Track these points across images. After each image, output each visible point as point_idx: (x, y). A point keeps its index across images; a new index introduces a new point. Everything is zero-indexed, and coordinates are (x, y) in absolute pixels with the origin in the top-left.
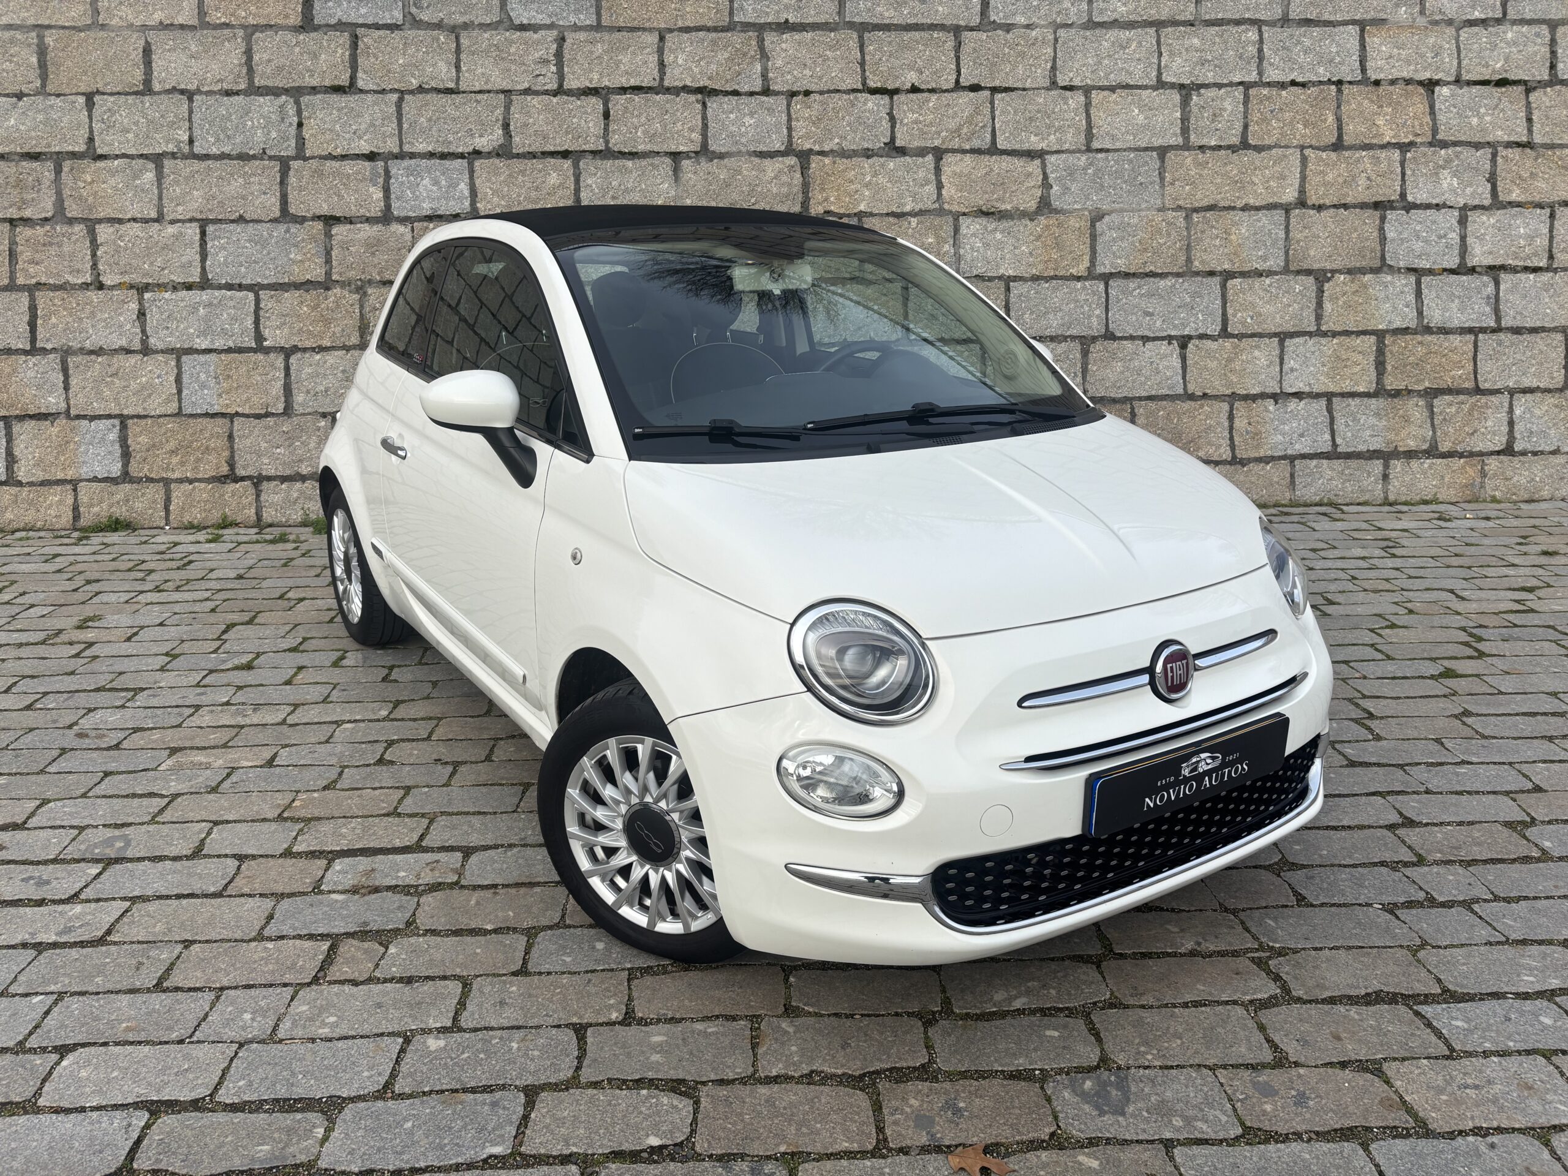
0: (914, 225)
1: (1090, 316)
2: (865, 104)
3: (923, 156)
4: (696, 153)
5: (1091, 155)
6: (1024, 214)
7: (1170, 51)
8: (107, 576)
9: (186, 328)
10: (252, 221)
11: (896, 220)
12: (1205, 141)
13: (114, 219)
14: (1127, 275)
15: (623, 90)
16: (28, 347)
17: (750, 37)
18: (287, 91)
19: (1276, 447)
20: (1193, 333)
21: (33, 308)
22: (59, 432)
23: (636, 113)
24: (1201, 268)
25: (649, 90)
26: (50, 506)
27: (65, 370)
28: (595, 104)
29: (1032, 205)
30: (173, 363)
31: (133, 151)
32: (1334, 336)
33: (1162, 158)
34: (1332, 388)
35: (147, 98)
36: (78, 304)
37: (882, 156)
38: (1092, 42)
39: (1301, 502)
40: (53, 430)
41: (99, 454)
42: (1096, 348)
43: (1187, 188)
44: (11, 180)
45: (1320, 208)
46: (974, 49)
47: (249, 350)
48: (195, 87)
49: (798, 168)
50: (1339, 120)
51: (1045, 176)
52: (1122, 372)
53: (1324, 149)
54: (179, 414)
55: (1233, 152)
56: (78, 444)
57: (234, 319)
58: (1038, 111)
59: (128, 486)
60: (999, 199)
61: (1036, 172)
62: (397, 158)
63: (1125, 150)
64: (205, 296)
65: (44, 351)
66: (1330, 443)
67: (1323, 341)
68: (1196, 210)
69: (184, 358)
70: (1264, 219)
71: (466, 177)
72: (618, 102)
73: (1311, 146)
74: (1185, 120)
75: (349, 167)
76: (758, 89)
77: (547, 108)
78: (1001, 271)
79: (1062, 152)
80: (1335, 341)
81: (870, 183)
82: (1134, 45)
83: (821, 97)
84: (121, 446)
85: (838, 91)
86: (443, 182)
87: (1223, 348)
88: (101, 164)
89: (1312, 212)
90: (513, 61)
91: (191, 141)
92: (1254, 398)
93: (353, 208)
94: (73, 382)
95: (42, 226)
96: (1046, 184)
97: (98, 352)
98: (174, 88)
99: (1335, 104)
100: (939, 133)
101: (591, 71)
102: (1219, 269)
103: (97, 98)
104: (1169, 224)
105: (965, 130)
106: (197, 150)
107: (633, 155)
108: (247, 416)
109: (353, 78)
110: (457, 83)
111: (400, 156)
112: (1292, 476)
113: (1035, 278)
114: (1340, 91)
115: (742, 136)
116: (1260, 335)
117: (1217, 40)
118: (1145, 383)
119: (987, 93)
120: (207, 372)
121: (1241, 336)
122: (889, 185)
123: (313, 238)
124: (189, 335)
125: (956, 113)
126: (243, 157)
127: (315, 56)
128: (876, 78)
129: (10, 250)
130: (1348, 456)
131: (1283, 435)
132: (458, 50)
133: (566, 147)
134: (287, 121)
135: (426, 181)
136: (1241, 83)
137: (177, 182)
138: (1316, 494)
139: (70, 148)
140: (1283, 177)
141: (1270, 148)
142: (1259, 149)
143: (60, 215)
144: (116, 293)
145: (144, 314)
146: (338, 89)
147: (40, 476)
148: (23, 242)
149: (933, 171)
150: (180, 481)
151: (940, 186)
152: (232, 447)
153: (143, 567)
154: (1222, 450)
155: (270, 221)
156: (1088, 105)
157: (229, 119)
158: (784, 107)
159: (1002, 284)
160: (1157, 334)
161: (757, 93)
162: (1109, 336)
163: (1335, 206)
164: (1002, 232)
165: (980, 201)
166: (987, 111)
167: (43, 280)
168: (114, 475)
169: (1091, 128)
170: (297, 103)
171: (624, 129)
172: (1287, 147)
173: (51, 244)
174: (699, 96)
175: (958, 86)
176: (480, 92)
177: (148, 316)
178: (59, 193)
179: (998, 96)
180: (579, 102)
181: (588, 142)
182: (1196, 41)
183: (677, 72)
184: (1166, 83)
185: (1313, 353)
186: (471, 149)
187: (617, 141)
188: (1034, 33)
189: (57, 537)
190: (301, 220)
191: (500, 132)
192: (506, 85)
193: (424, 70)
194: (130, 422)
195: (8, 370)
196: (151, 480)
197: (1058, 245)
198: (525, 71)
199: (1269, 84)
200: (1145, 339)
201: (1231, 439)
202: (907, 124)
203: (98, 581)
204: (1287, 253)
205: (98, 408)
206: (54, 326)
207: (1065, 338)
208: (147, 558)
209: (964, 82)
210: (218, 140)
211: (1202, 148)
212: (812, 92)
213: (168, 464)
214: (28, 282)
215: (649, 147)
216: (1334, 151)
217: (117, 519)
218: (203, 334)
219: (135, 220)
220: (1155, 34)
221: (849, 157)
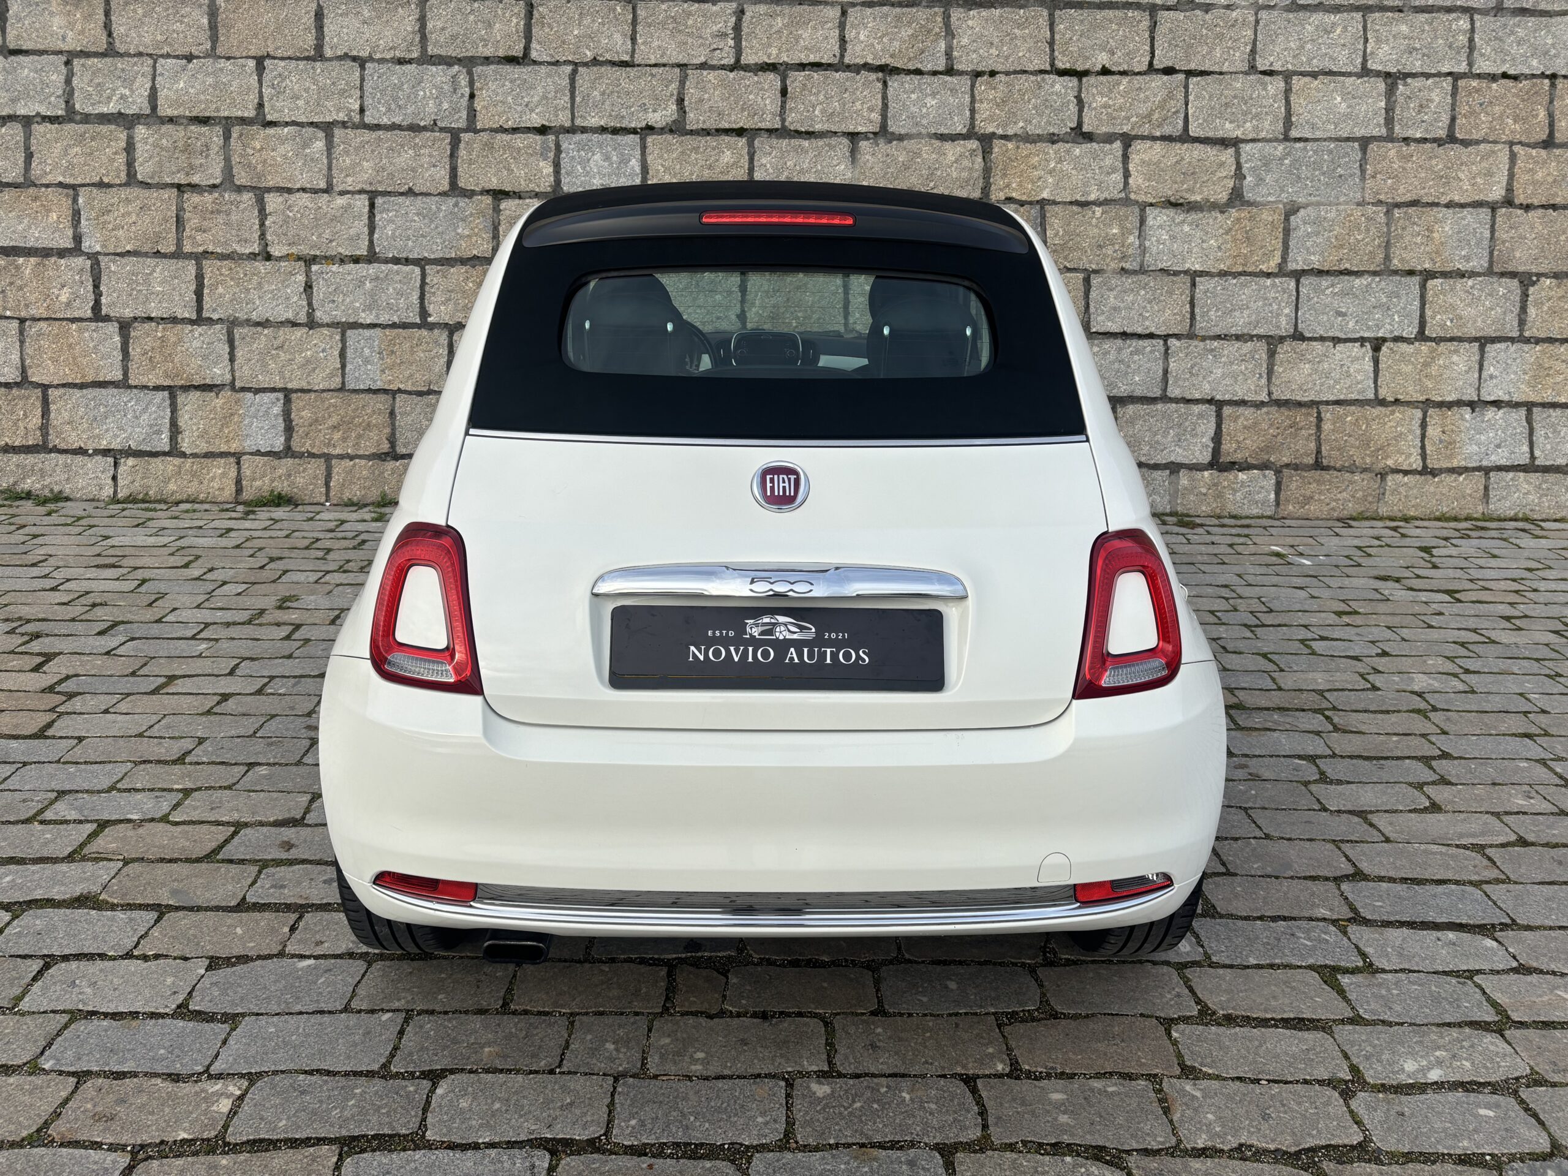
0: (1098, 214)
1: (1278, 315)
2: (1053, 86)
3: (1111, 142)
4: (875, 134)
5: (1288, 144)
6: (1214, 206)
7: (1377, 38)
8: (286, 553)
9: (352, 302)
10: (422, 194)
11: (1079, 209)
12: (1409, 133)
13: (283, 188)
14: (1320, 273)
15: (802, 66)
16: (194, 317)
17: (936, 13)
18: (459, 61)
19: (1471, 458)
20: (1388, 335)
21: (200, 278)
22: (223, 404)
23: (814, 90)
24: (1400, 266)
25: (828, 67)
26: (213, 479)
27: (231, 342)
28: (772, 80)
29: (1223, 197)
30: (338, 337)
31: (303, 119)
32: (1537, 343)
33: (1364, 149)
34: (1533, 397)
35: (318, 64)
36: (246, 275)
37: (1067, 142)
38: (1295, 25)
39: (1495, 516)
40: (218, 402)
41: (262, 428)
42: (1284, 351)
43: (1390, 181)
44: (180, 144)
45: (1528, 208)
46: (1171, 30)
47: (413, 326)
48: (366, 54)
49: (980, 152)
50: (1551, 116)
51: (1239, 166)
52: (1310, 375)
53: (1534, 146)
54: (342, 389)
55: (1439, 146)
56: (243, 417)
57: (400, 294)
58: (1235, 97)
59: (290, 461)
60: (1188, 190)
61: (1228, 161)
62: (568, 132)
63: (1325, 140)
64: (372, 269)
65: (210, 321)
66: (1528, 455)
67: (1526, 347)
68: (1398, 205)
69: (349, 333)
70: (1469, 217)
71: (638, 153)
72: (797, 79)
73: (1520, 143)
74: (1389, 110)
75: (520, 141)
76: (941, 68)
77: (723, 84)
78: (1187, 266)
79: (1259, 140)
80: (1538, 348)
81: (1054, 169)
82: (1338, 31)
83: (1007, 79)
84: (285, 420)
85: (1025, 72)
86: (615, 158)
87: (1418, 352)
88: (271, 131)
89: (1519, 212)
90: (689, 35)
91: (362, 110)
92: (1449, 405)
93: (522, 182)
94: (239, 353)
95: (210, 193)
96: (1239, 175)
97: (264, 324)
98: (346, 54)
99: (1547, 98)
100: (1128, 118)
101: (770, 45)
102: (1419, 268)
103: (267, 63)
104: (1369, 219)
105: (1156, 116)
106: (368, 120)
107: (810, 134)
108: (410, 393)
109: (527, 49)
110: (632, 56)
111: (572, 130)
112: (1486, 488)
113: (1223, 274)
114: (1553, 86)
115: (922, 117)
116: (1460, 340)
117: (1427, 28)
118: (1334, 387)
119: (1182, 76)
120: (371, 347)
121: (1439, 340)
122: (1074, 172)
123: (481, 213)
124: (355, 310)
125: (1147, 97)
126: (414, 128)
127: (489, 25)
128: (1065, 59)
129: (177, 216)
130: (1546, 469)
131: (1478, 444)
132: (634, 22)
133: (741, 125)
134: (459, 92)
135: (597, 157)
136: (1450, 74)
137: (347, 153)
138: (1510, 509)
139: (239, 114)
140: (1490, 174)
141: (1477, 142)
142: (1465, 143)
143: (228, 183)
144: (283, 264)
145: (311, 287)
146: (511, 60)
147: (203, 447)
148: (191, 209)
149: (1120, 159)
150: (341, 457)
151: (1127, 175)
152: (393, 425)
153: (318, 545)
154: (1412, 460)
155: (439, 194)
156: (1288, 91)
157: (400, 88)
158: (968, 88)
159: (1188, 279)
160: (1349, 336)
161: (941, 73)
162: (1298, 336)
163: (1543, 207)
164: (1190, 224)
165: (1168, 191)
166: (1181, 96)
167: (211, 249)
168: (276, 450)
169: (1290, 115)
170: (470, 73)
171: (801, 107)
172: (1495, 142)
173: (219, 212)
174: (880, 75)
175: (1151, 69)
176: (655, 65)
177: (315, 289)
178: (227, 160)
179: (1193, 80)
180: (756, 78)
181: (764, 120)
182: (1404, 28)
183: (858, 48)
184: (1372, 71)
185: (1515, 359)
186: (643, 124)
187: (793, 120)
188: (1234, 14)
189: (223, 510)
190: (469, 194)
191: (674, 107)
192: (682, 59)
193: (599, 41)
194: (294, 396)
195: (173, 339)
196: (312, 455)
197: (1249, 239)
198: (702, 45)
199: (1479, 76)
200: (1336, 341)
201: (1423, 447)
202: (1095, 109)
203: (281, 558)
204: (1491, 253)
205: (264, 381)
206: (221, 296)
207: (1251, 337)
208: (321, 535)
209: (1157, 64)
210: (389, 109)
211: (1406, 140)
212: (998, 73)
213: (330, 440)
214: (195, 250)
215: (826, 127)
216: (1545, 148)
217: (280, 494)
218: (369, 308)
219: (304, 190)
220: (1361, 19)
221: (1034, 142)
